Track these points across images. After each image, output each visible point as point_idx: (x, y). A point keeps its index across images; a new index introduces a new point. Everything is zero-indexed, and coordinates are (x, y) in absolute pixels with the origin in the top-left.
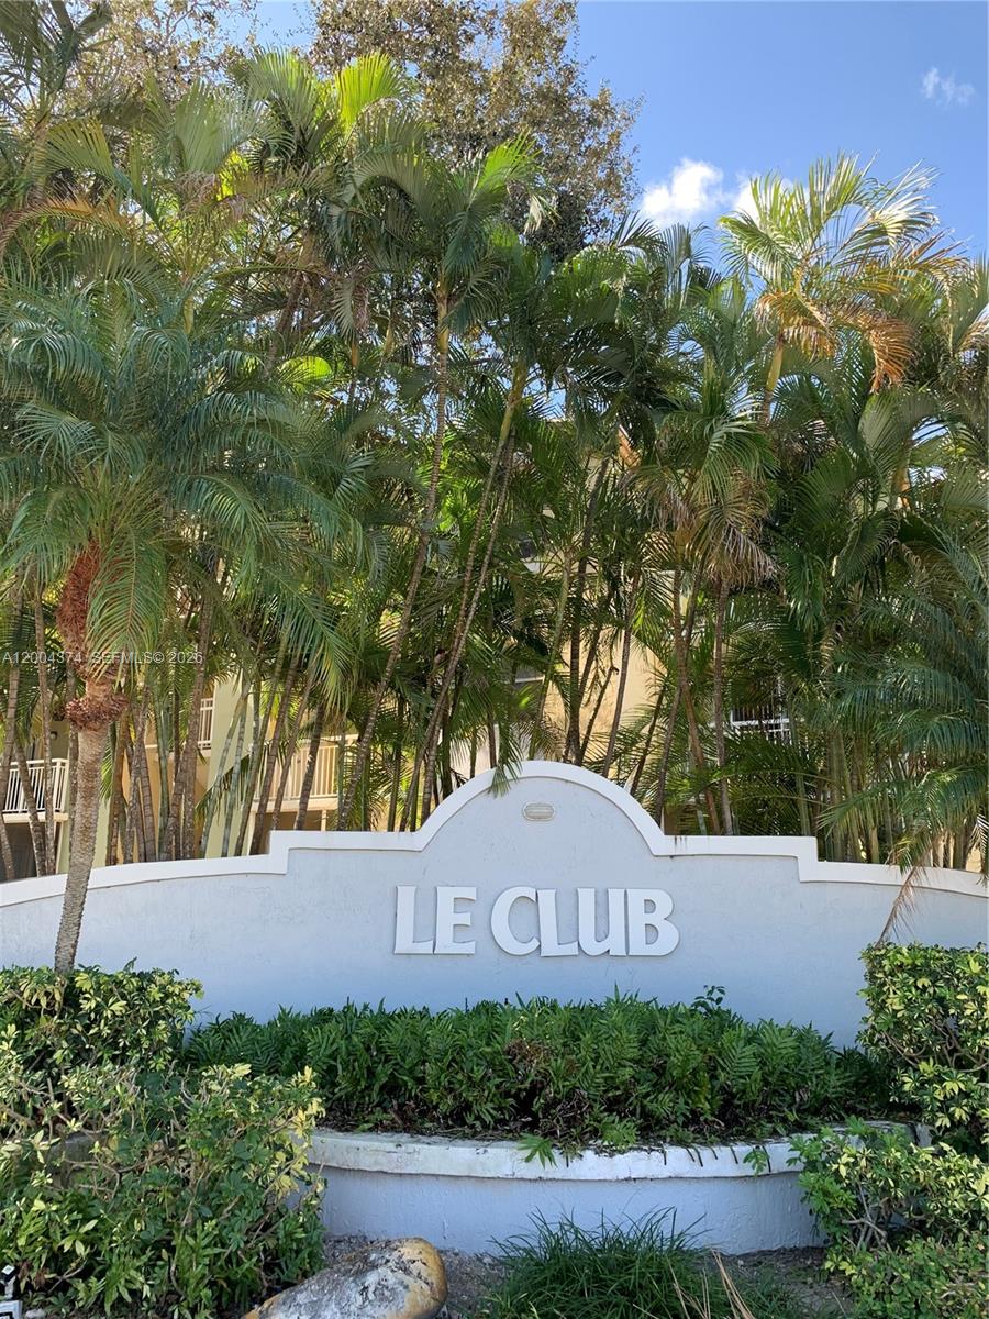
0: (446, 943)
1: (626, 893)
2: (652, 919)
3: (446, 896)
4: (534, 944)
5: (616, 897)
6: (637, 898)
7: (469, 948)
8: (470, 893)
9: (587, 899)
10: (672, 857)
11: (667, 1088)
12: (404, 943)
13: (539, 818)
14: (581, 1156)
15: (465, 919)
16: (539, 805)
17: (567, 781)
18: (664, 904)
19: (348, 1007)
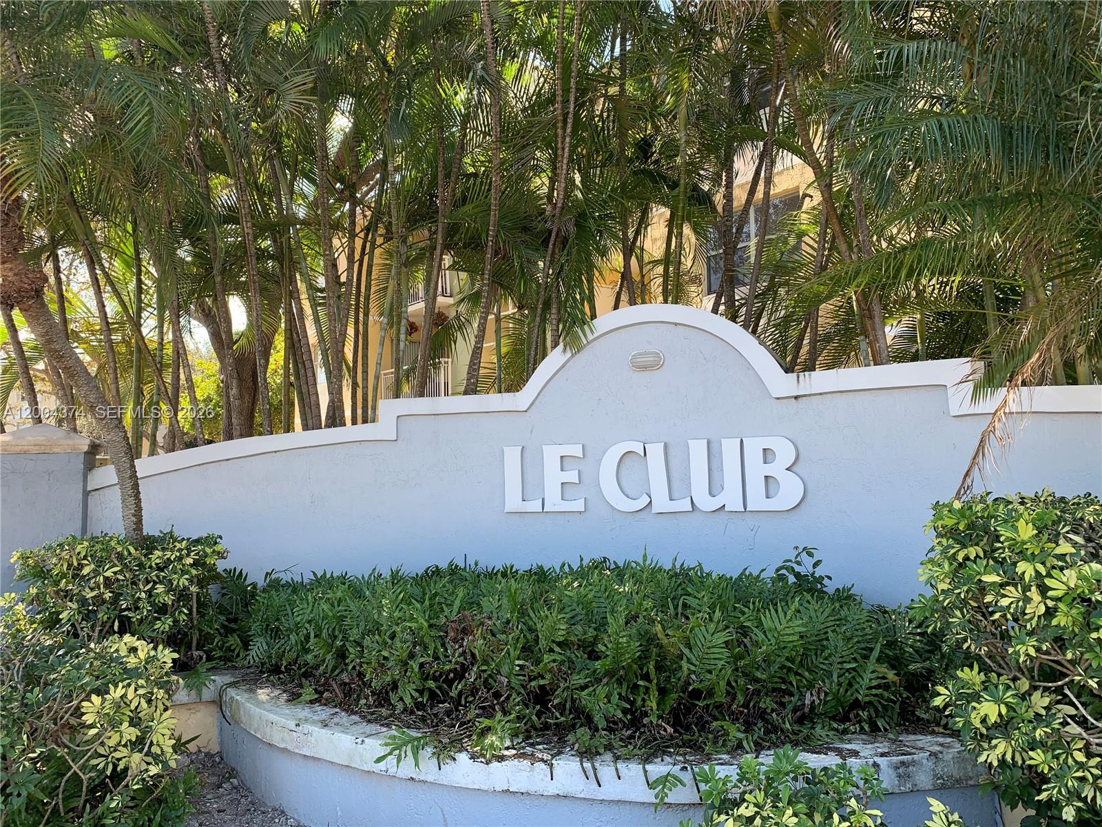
0: (554, 502)
1: (742, 441)
2: (769, 470)
3: (551, 454)
4: (646, 500)
5: (730, 448)
6: (754, 448)
7: (578, 506)
8: (577, 451)
9: (698, 450)
10: (796, 398)
11: (605, 680)
12: (513, 501)
13: (644, 368)
14: (454, 759)
15: (572, 476)
16: (645, 354)
17: (676, 324)
18: (785, 454)
19: (451, 564)
